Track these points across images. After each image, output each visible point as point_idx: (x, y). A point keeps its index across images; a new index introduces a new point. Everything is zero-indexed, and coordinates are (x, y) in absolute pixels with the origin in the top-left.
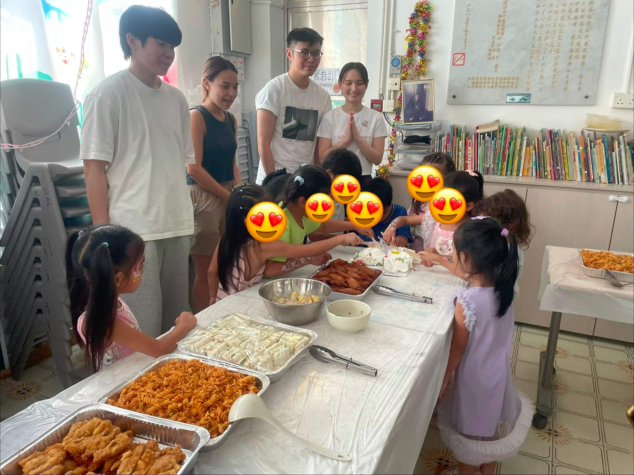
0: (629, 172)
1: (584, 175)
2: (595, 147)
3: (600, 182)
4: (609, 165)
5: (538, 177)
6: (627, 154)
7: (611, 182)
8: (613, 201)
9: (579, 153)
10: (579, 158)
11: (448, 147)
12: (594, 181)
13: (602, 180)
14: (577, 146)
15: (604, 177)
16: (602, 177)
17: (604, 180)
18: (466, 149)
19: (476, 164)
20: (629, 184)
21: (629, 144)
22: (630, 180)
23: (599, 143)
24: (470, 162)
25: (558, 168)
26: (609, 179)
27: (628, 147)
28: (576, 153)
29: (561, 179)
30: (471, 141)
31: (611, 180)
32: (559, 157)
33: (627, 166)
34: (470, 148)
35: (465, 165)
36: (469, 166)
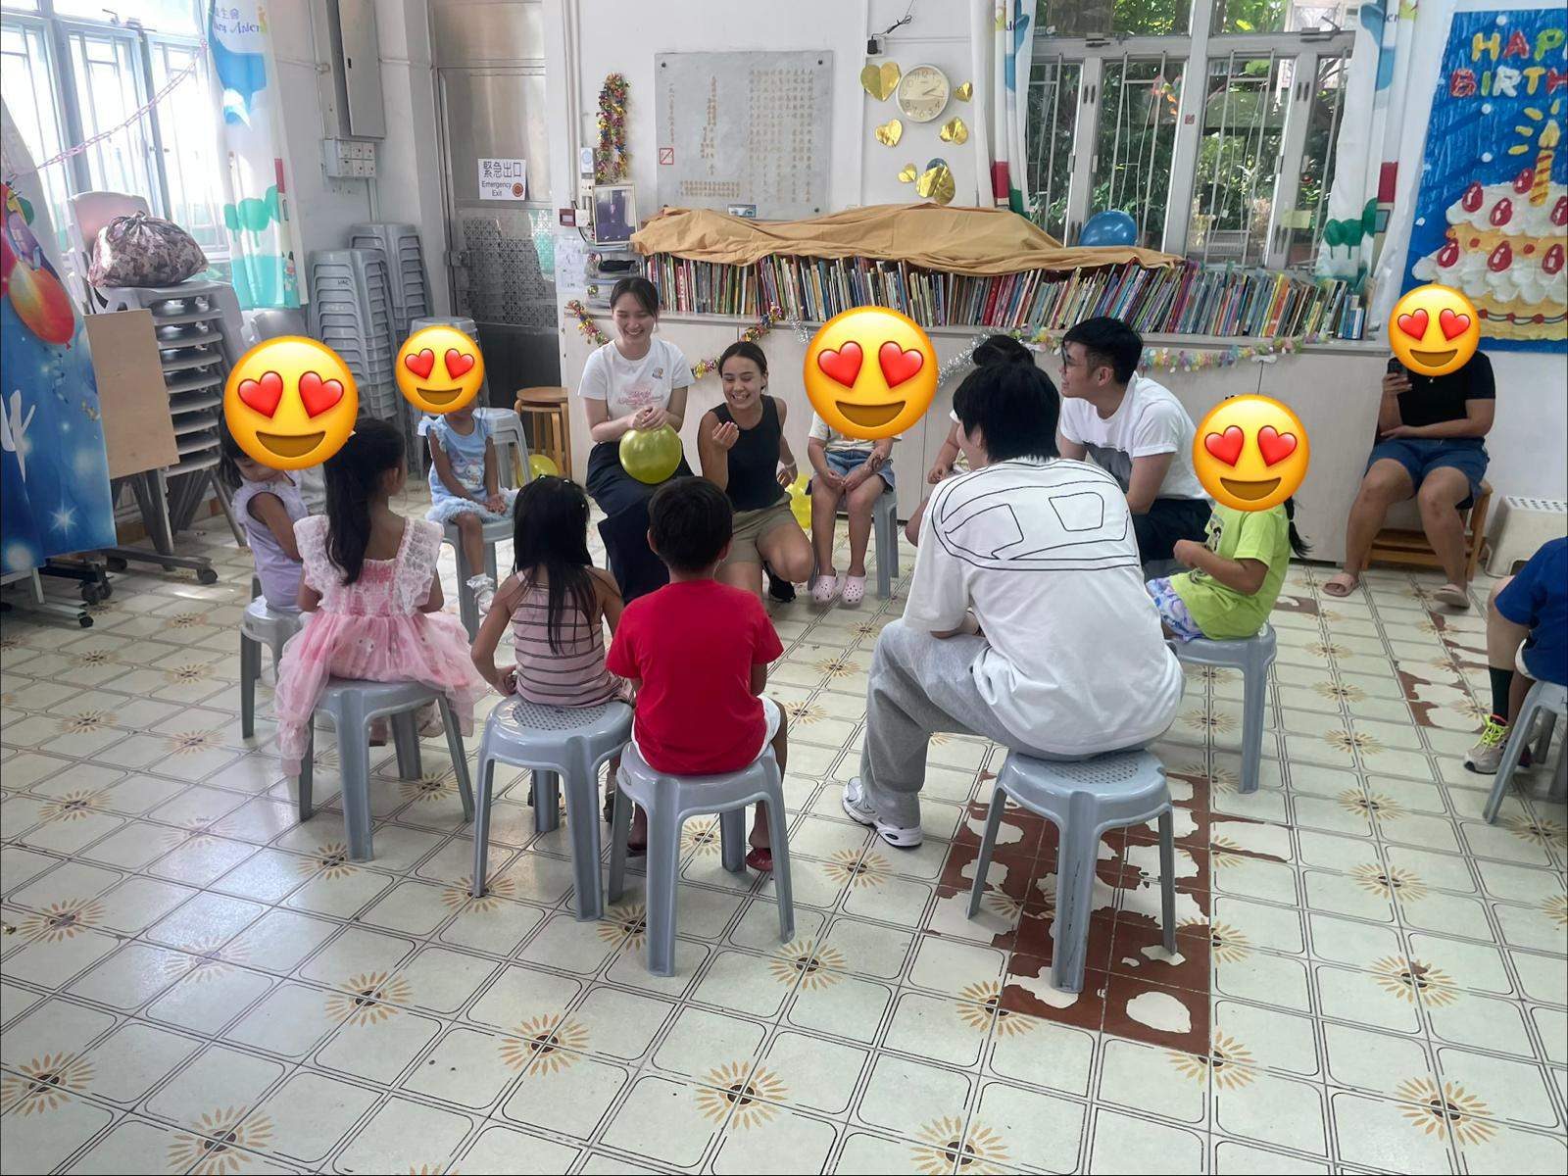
34: (681, 277)
35: (678, 300)
36: (683, 301)
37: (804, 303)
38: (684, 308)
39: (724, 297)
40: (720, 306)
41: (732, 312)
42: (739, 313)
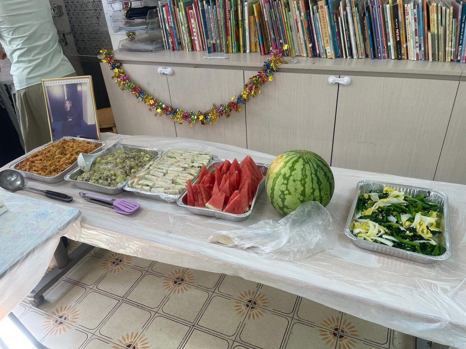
0: (358, 43)
1: (308, 49)
2: (318, 12)
3: (327, 57)
4: (336, 35)
5: (263, 54)
6: (355, 18)
7: (338, 56)
8: (332, 84)
9: (301, 21)
10: (302, 27)
11: (169, 20)
12: (320, 56)
13: (328, 54)
14: (298, 11)
15: (330, 50)
16: (328, 51)
17: (330, 54)
18: (188, 21)
19: (203, 40)
20: (358, 58)
21: (356, 5)
22: (360, 53)
23: (322, 7)
24: (196, 38)
25: (281, 41)
26: (336, 53)
27: (355, 9)
28: (299, 20)
29: (286, 55)
30: (191, 11)
31: (338, 55)
32: (280, 27)
33: (355, 35)
34: (192, 20)
35: (192, 41)
36: (196, 42)
37: (312, 40)
38: (198, 49)
39: (230, 38)
40: (227, 46)
41: (239, 50)
42: (245, 51)
